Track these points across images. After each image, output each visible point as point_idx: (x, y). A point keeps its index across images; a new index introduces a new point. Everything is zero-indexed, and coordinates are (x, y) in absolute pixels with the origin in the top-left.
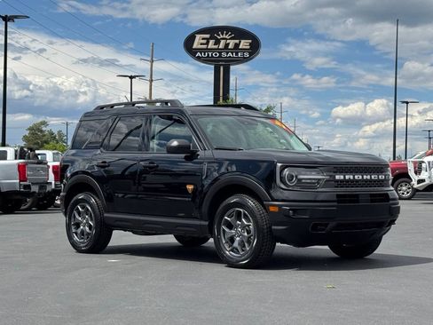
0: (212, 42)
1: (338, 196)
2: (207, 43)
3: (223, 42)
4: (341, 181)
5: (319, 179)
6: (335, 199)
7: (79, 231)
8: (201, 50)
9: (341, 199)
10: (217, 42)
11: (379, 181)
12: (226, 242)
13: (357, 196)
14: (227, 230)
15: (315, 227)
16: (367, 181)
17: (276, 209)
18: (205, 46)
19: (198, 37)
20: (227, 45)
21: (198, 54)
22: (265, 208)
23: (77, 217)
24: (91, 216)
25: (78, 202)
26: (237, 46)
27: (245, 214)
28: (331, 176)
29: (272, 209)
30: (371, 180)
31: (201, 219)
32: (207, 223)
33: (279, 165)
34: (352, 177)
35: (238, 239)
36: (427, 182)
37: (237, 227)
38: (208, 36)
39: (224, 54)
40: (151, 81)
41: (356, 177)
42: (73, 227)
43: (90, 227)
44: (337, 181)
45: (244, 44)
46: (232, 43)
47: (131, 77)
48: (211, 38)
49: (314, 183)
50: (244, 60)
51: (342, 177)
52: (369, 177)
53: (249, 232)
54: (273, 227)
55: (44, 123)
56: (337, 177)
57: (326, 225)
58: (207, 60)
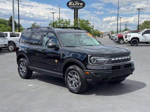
0: (73, 4)
1: (112, 67)
2: (72, 4)
3: (76, 4)
4: (114, 61)
5: (105, 61)
6: (111, 68)
7: (22, 71)
8: (71, 6)
9: (114, 68)
10: (75, 4)
11: (127, 59)
12: (70, 83)
13: (120, 66)
14: (70, 78)
15: (103, 80)
16: (123, 60)
17: (88, 73)
18: (72, 5)
19: (70, 2)
20: (77, 4)
21: (70, 7)
22: (84, 72)
23: (21, 66)
24: (25, 66)
25: (21, 61)
26: (79, 4)
27: (76, 73)
28: (110, 59)
29: (86, 73)
30: (125, 59)
31: (60, 73)
32: (63, 74)
33: (89, 55)
34: (118, 59)
35: (74, 82)
36: (128, 40)
37: (73, 78)
38: (72, 2)
39: (76, 7)
40: (60, 13)
41: (119, 59)
42: (20, 70)
43: (25, 70)
44: (112, 61)
45: (81, 4)
46: (78, 4)
47: (53, 13)
48: (73, 3)
49: (103, 62)
50: (81, 8)
51: (114, 59)
52: (124, 58)
53: (78, 80)
54: (87, 80)
55: (35, 23)
56: (112, 60)
57: (108, 79)
58: (72, 8)
